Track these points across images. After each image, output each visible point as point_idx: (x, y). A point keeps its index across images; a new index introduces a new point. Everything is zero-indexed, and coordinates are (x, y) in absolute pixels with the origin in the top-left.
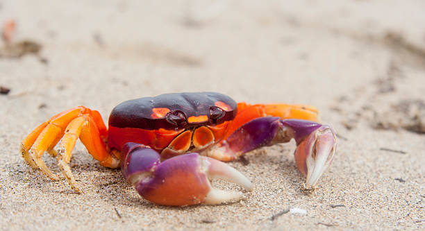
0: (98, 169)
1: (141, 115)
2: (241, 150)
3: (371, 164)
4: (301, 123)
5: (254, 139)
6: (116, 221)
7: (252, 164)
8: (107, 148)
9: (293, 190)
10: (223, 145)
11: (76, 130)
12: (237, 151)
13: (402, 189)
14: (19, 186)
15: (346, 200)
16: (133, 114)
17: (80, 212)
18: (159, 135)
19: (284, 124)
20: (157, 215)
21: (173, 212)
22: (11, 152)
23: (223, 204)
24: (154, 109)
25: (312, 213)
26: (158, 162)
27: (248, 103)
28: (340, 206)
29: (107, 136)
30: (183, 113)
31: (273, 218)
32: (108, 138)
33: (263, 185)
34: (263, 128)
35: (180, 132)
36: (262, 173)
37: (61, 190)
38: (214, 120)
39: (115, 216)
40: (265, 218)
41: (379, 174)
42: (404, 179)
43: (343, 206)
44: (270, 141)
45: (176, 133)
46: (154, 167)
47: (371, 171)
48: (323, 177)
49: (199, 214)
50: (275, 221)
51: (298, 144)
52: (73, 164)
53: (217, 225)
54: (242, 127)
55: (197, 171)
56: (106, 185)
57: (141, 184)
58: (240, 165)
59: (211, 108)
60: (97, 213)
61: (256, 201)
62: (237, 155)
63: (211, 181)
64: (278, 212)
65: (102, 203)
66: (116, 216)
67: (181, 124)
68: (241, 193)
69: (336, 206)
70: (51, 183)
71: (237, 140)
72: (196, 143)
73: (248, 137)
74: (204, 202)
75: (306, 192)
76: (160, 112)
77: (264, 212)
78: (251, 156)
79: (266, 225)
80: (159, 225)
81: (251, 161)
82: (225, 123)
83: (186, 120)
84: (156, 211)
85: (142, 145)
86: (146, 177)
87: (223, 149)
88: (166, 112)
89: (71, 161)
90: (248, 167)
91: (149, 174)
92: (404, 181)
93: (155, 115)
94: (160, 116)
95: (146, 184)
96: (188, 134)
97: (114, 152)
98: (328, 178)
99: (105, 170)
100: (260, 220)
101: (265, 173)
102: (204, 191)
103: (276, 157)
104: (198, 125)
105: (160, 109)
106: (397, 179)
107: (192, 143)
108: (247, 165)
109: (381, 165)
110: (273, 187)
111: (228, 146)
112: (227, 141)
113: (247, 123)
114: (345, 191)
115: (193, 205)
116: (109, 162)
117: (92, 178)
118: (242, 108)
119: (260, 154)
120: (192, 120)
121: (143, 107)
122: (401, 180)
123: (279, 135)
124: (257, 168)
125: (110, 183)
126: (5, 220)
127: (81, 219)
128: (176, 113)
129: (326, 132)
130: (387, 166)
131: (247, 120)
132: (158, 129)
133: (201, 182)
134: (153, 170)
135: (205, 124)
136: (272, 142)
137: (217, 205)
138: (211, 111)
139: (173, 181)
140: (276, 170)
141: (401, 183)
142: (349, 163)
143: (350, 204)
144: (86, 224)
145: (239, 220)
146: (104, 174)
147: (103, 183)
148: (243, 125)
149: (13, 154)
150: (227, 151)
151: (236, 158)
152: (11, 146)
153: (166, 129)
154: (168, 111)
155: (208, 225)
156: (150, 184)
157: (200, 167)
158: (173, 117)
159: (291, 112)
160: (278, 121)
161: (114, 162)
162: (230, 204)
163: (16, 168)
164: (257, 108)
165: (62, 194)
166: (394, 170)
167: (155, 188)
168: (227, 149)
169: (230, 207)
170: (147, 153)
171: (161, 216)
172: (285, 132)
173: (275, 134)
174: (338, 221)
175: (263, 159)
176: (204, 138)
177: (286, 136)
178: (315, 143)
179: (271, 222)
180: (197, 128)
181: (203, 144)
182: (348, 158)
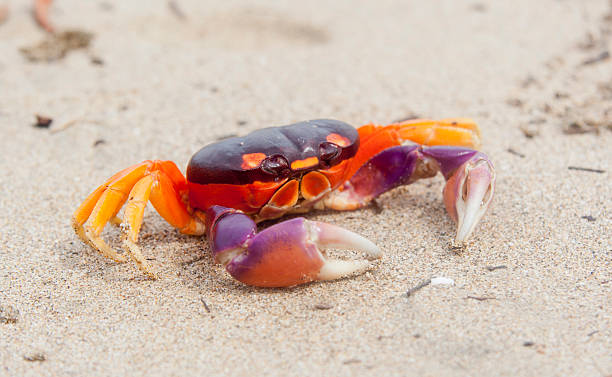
0: (179, 240)
1: (228, 166)
2: (369, 194)
3: (551, 196)
4: (447, 151)
5: (386, 177)
6: (205, 316)
7: (387, 211)
8: (188, 209)
9: (439, 248)
10: (346, 188)
11: (143, 196)
12: (365, 195)
13: (589, 233)
14: (75, 275)
15: (509, 257)
16: (217, 165)
17: (156, 308)
18: (254, 191)
19: (425, 154)
20: (257, 302)
21: (278, 296)
22: (60, 223)
23: (343, 279)
24: (245, 157)
25: (461, 282)
26: (252, 234)
27: (376, 125)
28: (500, 268)
29: (188, 191)
30: (284, 158)
31: (409, 295)
32: (189, 195)
33: (399, 243)
34: (397, 161)
35: (282, 182)
36: (400, 224)
37: (130, 276)
38: (326, 162)
39: (202, 309)
40: (399, 294)
41: (560, 211)
42: (594, 217)
43: (504, 267)
44: (408, 178)
45: (277, 185)
46: (247, 241)
47: (551, 206)
48: (482, 222)
49: (312, 297)
50: (411, 298)
51: (447, 179)
52: (144, 234)
53: (335, 312)
54: (370, 162)
55: (303, 242)
56: (190, 263)
57: (233, 264)
58: (370, 213)
59: (323, 146)
60: (179, 307)
61: (387, 270)
62: (365, 200)
63: (324, 252)
64: (416, 285)
65: (183, 291)
66: (204, 310)
67: (283, 172)
68: (366, 261)
69: (495, 268)
70: (117, 267)
71: (365, 179)
72: (305, 194)
73: (379, 174)
74: (318, 279)
75: (456, 251)
76: (252, 159)
77: (397, 286)
78: (387, 198)
79: (399, 306)
80: (259, 318)
81: (385, 207)
82: (344, 162)
83: (289, 167)
84: (255, 296)
85: (232, 210)
86: (238, 254)
87: (346, 194)
88: (262, 159)
89: (141, 230)
90: (381, 216)
91: (242, 250)
92: (595, 220)
93: (246, 165)
94: (253, 165)
95: (239, 264)
96: (293, 185)
97: (198, 214)
98: (489, 225)
99: (188, 240)
100: (391, 298)
101: (403, 224)
102: (317, 266)
103: (421, 196)
104: (306, 171)
105: (252, 155)
106: (585, 217)
107: (300, 194)
108: (380, 213)
109: (566, 195)
110: (413, 245)
111: (352, 189)
112: (351, 182)
113: (376, 155)
114: (510, 244)
115: (304, 285)
116: (193, 229)
117: (171, 252)
118: (370, 131)
119: (400, 193)
120: (296, 165)
121: (230, 154)
122: (590, 219)
123: (420, 169)
124: (393, 218)
125: (196, 260)
126: (60, 329)
127: (157, 317)
128: (274, 159)
129: (479, 165)
130: (574, 196)
131: (376, 151)
132: (252, 183)
133: (311, 255)
134: (246, 246)
135: (315, 168)
136: (411, 180)
137: (337, 280)
138: (322, 150)
139: (273, 258)
140: (419, 217)
141: (589, 224)
142: (522, 197)
143: (514, 262)
144: (164, 326)
145: (364, 300)
146: (186, 246)
147: (186, 260)
148: (371, 158)
149: (62, 225)
150: (352, 196)
151: (364, 204)
152: (59, 213)
153: (262, 181)
154: (263, 156)
155: (323, 313)
156: (244, 263)
157: (307, 237)
158: (272, 165)
159: (437, 132)
160: (417, 151)
161: (199, 227)
162: (353, 277)
163: (68, 247)
164: (389, 132)
165: (132, 282)
166: (583, 202)
167: (251, 267)
168: (351, 193)
169: (352, 281)
170: (237, 221)
171: (262, 304)
172: (428, 165)
173: (414, 169)
174: (495, 291)
175: (403, 202)
176: (316, 186)
177: (429, 169)
178: (466, 182)
179: (406, 300)
180: (304, 174)
181: (316, 194)
182: (521, 188)
